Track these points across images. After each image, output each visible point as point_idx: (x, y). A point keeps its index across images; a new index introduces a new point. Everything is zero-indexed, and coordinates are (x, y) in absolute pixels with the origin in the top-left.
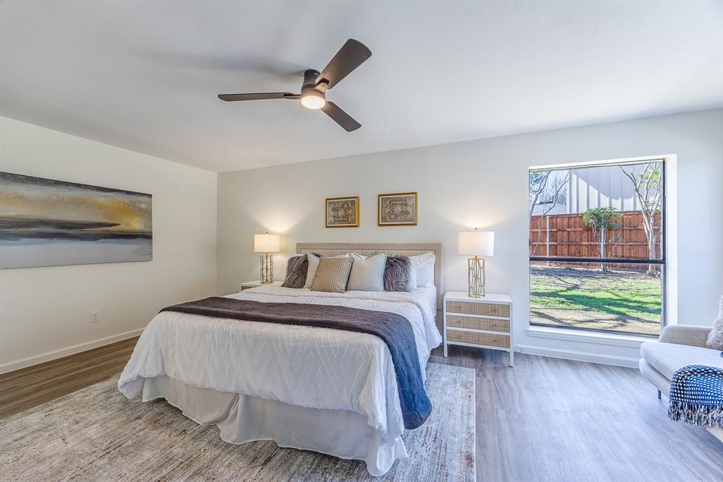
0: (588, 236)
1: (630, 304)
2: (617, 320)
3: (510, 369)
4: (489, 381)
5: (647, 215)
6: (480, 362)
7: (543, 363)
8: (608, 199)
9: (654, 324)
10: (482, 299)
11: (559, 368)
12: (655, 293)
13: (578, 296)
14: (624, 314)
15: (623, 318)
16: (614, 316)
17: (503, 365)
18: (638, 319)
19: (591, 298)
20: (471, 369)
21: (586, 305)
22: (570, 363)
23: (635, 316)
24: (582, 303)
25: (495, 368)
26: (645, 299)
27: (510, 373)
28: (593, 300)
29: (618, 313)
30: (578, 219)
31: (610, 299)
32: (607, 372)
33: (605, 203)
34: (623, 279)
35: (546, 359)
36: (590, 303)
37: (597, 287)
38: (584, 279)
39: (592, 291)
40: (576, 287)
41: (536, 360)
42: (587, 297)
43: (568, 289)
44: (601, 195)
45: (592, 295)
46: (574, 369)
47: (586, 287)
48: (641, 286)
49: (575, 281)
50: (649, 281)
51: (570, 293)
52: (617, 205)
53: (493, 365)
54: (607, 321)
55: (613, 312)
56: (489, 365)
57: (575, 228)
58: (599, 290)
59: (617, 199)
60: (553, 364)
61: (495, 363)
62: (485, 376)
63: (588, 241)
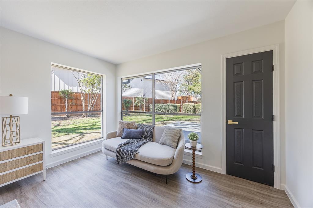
0: (60, 102)
1: (82, 128)
2: (80, 135)
3: (44, 183)
4: (32, 200)
5: (82, 94)
6: (18, 192)
7: (61, 168)
8: (68, 86)
9: (92, 134)
10: (17, 146)
11: (70, 166)
12: (87, 123)
13: (61, 129)
14: (81, 133)
15: (82, 134)
16: (79, 134)
17: (38, 182)
18: (87, 133)
19: (67, 129)
20: (12, 202)
21: (67, 132)
22: (74, 161)
23: (86, 132)
24: (64, 132)
25: (33, 188)
26: (85, 125)
27: (45, 185)
28: (68, 130)
29: (79, 133)
30: (56, 94)
31: (74, 128)
32: (89, 158)
33: (67, 88)
34: (75, 119)
35: (62, 165)
36: (68, 131)
37: (67, 124)
38: (60, 121)
39: (66, 126)
40: (58, 125)
41: (57, 168)
42: (65, 129)
43: (55, 127)
44: (65, 84)
45: (67, 127)
46: (77, 163)
47: (63, 125)
48: (82, 121)
49: (57, 122)
50: (83, 118)
51: (56, 128)
52: (71, 88)
53: (30, 187)
54: (78, 137)
55: (77, 133)
56: (27, 189)
57: (54, 97)
58: (68, 125)
59: (71, 86)
60: (67, 166)
61: (31, 185)
62: (27, 198)
63: (60, 104)
